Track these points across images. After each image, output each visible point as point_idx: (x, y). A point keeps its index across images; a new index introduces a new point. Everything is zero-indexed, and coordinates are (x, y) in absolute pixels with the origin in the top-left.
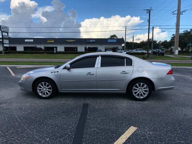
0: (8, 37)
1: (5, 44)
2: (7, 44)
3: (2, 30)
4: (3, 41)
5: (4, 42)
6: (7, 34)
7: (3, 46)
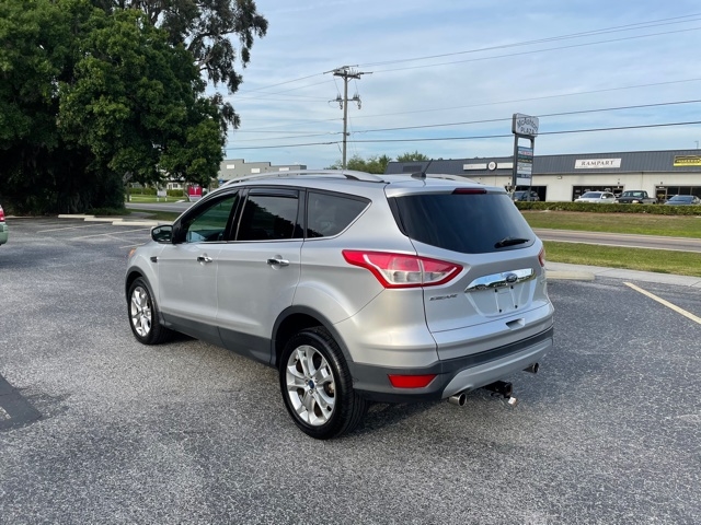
0: (530, 154)
1: (520, 176)
2: (526, 176)
3: (518, 130)
4: (516, 166)
5: (519, 172)
6: (529, 141)
7: (514, 181)
